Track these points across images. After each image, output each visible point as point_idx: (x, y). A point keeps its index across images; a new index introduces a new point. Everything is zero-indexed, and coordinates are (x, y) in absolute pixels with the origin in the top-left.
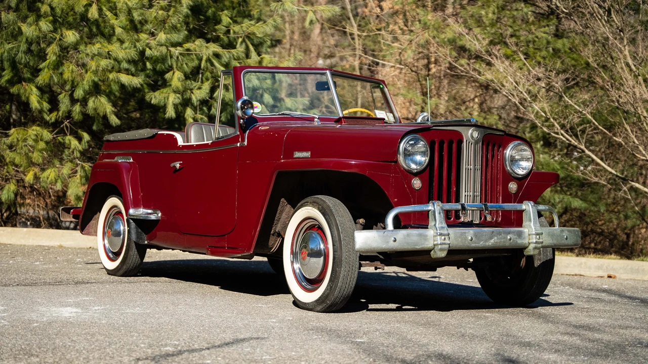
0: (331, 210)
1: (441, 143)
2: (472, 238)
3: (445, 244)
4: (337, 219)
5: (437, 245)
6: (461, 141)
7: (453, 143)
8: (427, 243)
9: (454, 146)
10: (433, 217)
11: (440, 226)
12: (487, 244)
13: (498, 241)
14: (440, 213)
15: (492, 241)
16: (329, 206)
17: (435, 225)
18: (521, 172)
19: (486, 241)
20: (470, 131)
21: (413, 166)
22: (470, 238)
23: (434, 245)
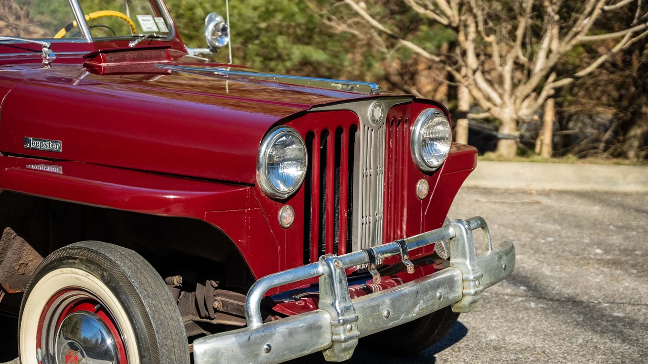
0: (130, 285)
1: (324, 134)
2: (389, 313)
3: (351, 338)
4: (145, 304)
5: (339, 341)
6: (354, 128)
7: (342, 132)
8: (321, 341)
9: (344, 136)
10: (328, 289)
11: (343, 305)
12: (410, 316)
13: (424, 306)
14: (341, 282)
15: (417, 309)
16: (124, 274)
17: (333, 305)
18: (435, 163)
19: (408, 312)
20: (371, 107)
21: (282, 188)
22: (385, 313)
23: (333, 341)
